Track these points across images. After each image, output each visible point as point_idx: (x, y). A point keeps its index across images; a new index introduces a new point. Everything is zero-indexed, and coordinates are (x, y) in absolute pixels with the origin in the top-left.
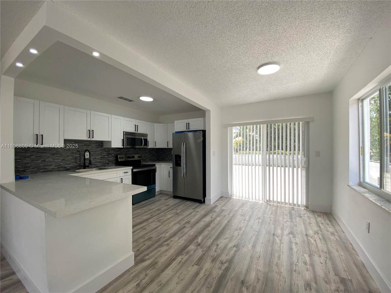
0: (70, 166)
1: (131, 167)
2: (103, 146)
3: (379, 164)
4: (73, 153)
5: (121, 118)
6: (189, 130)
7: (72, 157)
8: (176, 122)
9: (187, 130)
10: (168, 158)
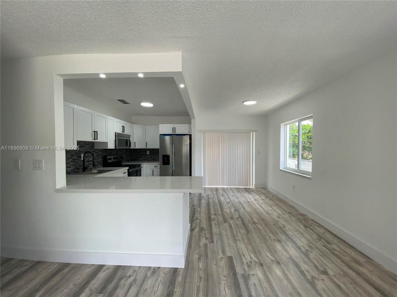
0: (70, 169)
1: (128, 168)
2: (94, 147)
3: (297, 161)
4: (72, 155)
5: (114, 119)
6: (175, 134)
7: (72, 160)
8: (160, 125)
9: (173, 134)
10: (142, 158)
